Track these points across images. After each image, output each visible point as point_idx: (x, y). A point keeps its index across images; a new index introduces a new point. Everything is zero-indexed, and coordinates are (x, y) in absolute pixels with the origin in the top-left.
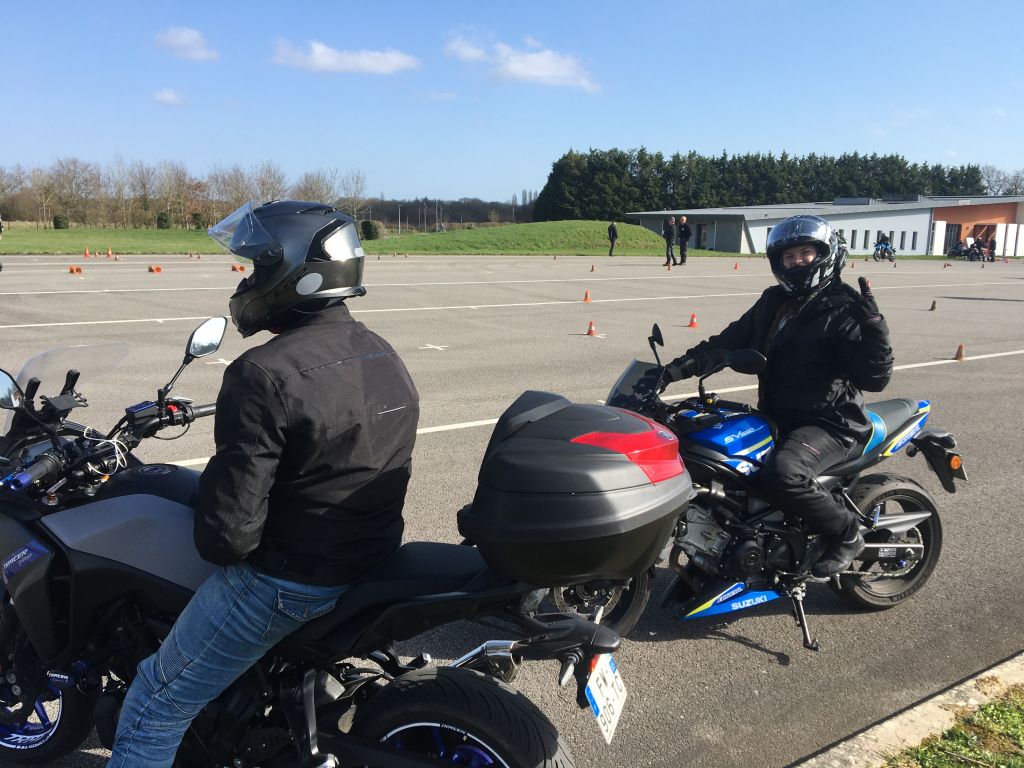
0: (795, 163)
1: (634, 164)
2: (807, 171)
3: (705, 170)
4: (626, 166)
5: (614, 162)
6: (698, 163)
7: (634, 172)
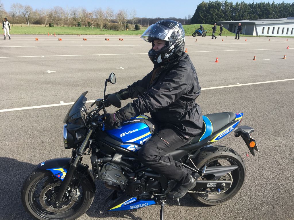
0: (277, 5)
1: (223, 6)
2: (280, 8)
3: (246, 8)
4: (220, 6)
5: (217, 5)
6: (244, 5)
7: (223, 8)
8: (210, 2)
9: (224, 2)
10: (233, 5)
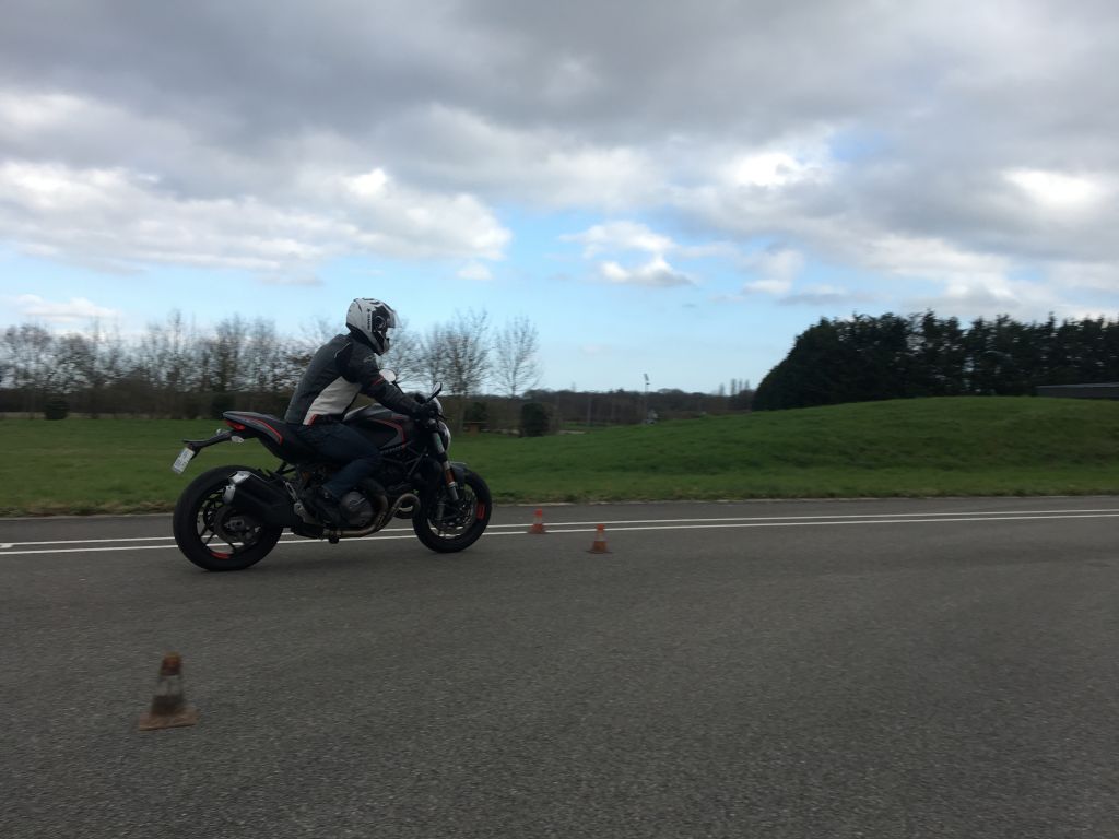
1: (917, 334)
4: (905, 336)
5: (888, 329)
6: (1012, 330)
7: (916, 344)
8: (857, 318)
9: (919, 319)
10: (962, 331)
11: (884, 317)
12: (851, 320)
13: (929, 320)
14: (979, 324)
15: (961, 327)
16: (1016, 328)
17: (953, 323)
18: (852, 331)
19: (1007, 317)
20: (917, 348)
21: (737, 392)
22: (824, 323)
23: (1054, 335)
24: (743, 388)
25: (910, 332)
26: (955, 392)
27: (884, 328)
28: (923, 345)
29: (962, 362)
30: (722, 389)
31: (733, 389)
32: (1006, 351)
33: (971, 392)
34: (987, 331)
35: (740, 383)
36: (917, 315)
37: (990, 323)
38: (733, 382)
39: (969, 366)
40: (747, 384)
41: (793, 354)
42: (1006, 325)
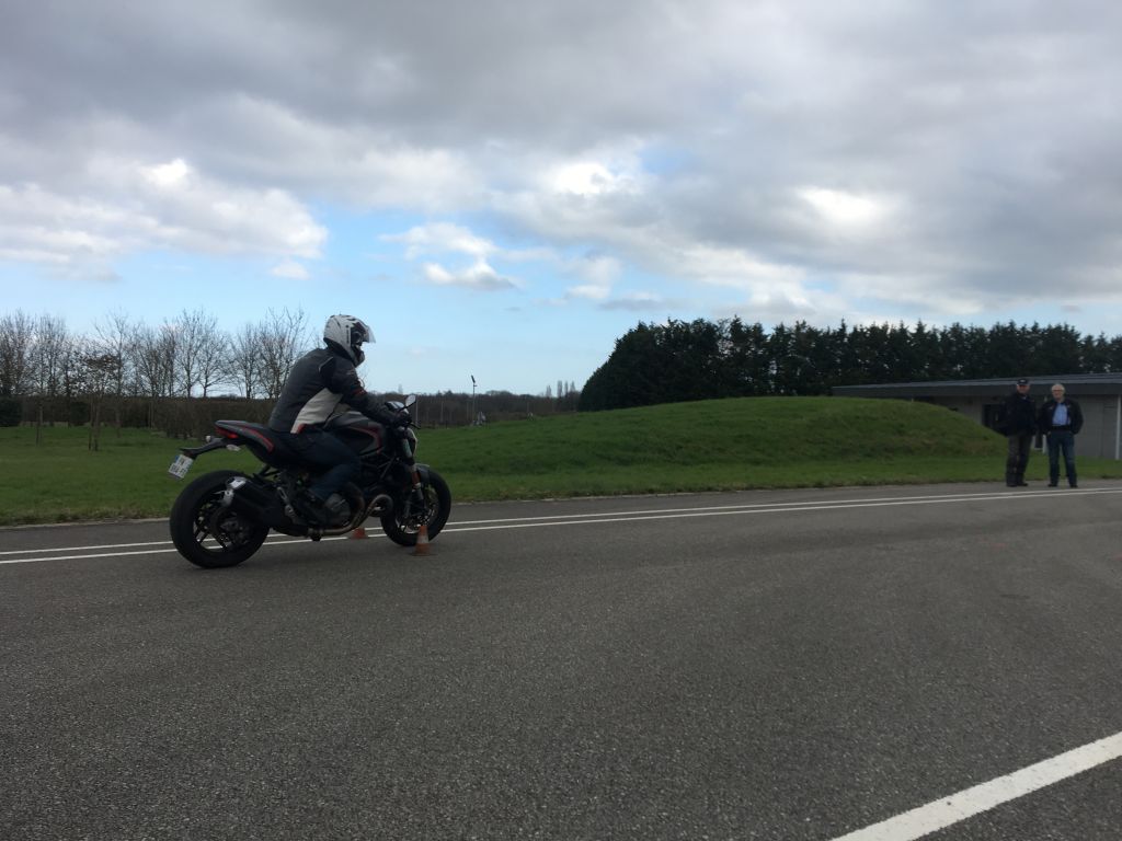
7: (725, 348)
8: (672, 324)
9: (727, 325)
10: (767, 336)
11: (696, 322)
12: (666, 325)
13: (736, 326)
14: (780, 330)
15: (765, 333)
16: (813, 334)
17: (758, 329)
18: (668, 336)
19: (804, 323)
20: (726, 352)
21: (563, 393)
22: (641, 327)
23: (846, 340)
24: (569, 390)
25: (720, 337)
26: (762, 393)
27: (696, 332)
28: (731, 349)
29: (767, 365)
30: (549, 390)
31: (560, 391)
32: (805, 355)
33: (776, 392)
34: (788, 336)
35: (566, 385)
36: (726, 321)
37: (790, 330)
38: (560, 385)
39: (773, 369)
40: (573, 385)
41: (614, 356)
42: (804, 331)
